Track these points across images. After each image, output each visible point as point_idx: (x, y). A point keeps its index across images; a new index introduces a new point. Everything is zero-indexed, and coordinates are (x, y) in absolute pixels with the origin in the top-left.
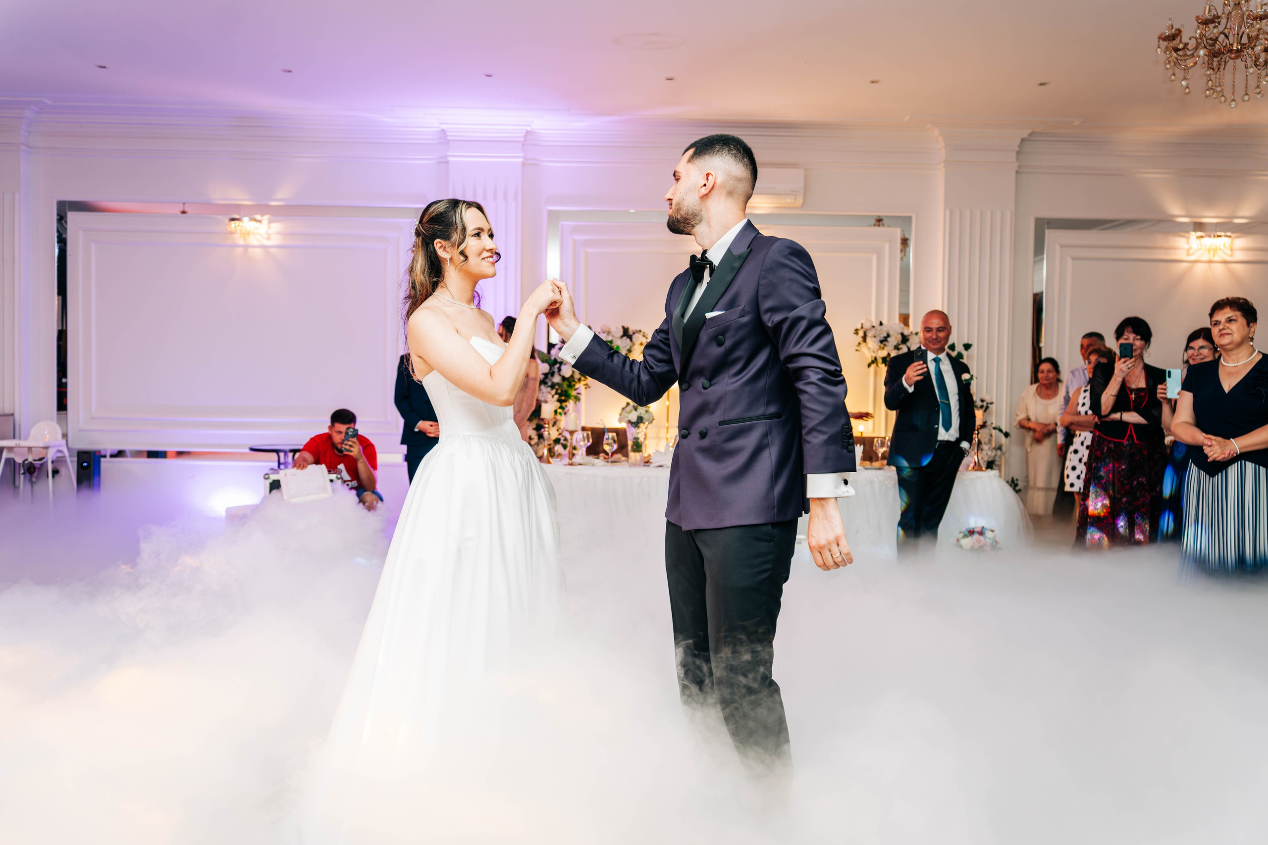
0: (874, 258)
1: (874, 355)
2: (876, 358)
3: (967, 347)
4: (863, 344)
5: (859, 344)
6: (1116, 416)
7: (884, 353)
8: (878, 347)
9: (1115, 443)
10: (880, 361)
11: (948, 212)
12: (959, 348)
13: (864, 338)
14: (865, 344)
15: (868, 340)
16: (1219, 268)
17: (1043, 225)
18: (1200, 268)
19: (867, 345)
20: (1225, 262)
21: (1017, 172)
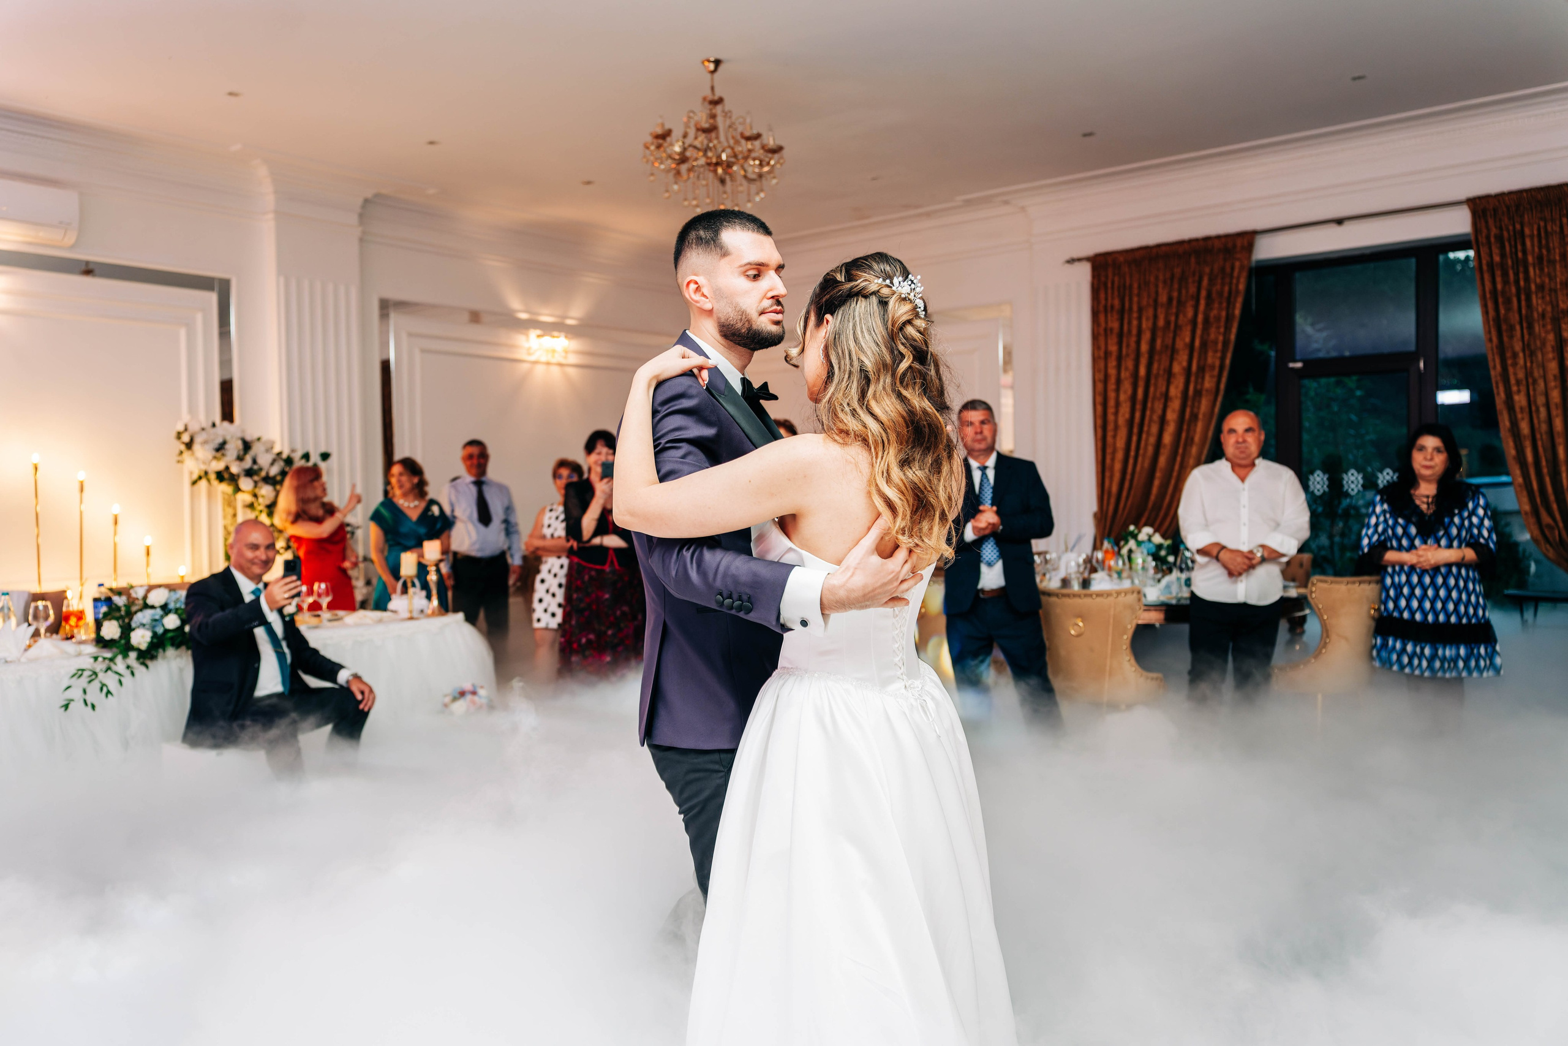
0: (183, 333)
1: (204, 467)
2: (206, 473)
3: (325, 456)
4: (187, 455)
5: (181, 453)
6: (597, 541)
7: (220, 466)
8: (210, 457)
9: (597, 570)
10: (213, 476)
11: (282, 280)
12: (315, 458)
13: (189, 445)
14: (189, 452)
15: (196, 447)
16: (555, 370)
17: (385, 306)
18: (540, 370)
19: (193, 454)
20: (561, 365)
21: (361, 240)
